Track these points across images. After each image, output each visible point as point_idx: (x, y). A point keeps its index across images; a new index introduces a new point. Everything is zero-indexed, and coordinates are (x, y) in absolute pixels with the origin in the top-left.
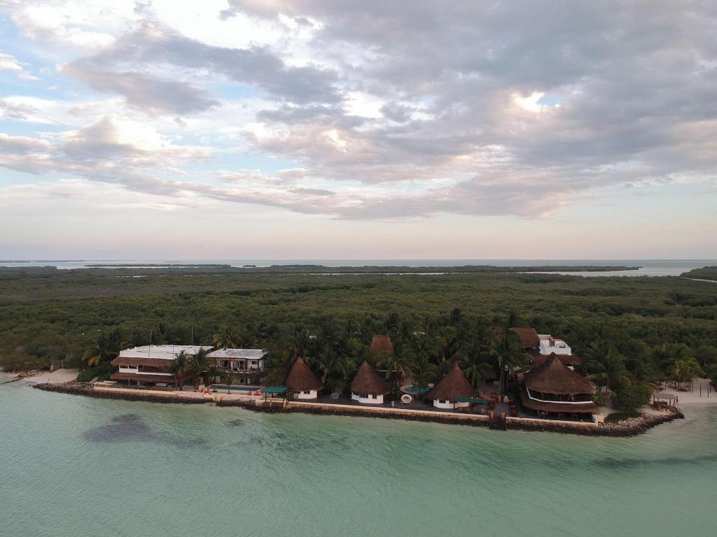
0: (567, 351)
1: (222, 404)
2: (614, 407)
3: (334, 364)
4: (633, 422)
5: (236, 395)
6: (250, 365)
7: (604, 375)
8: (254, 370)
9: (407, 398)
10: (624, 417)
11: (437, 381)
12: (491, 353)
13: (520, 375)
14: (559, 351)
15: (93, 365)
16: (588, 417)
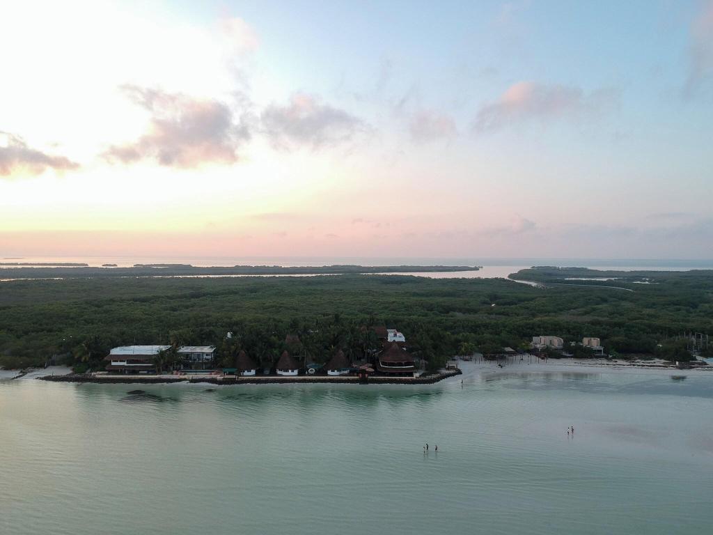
0: (403, 339)
1: (193, 381)
2: (427, 370)
3: (265, 353)
4: (434, 376)
5: (201, 376)
6: (205, 356)
7: (420, 351)
8: (208, 360)
9: (312, 370)
10: (430, 374)
11: (328, 361)
12: (360, 342)
13: (377, 354)
14: (397, 339)
15: (85, 361)
16: (411, 375)
